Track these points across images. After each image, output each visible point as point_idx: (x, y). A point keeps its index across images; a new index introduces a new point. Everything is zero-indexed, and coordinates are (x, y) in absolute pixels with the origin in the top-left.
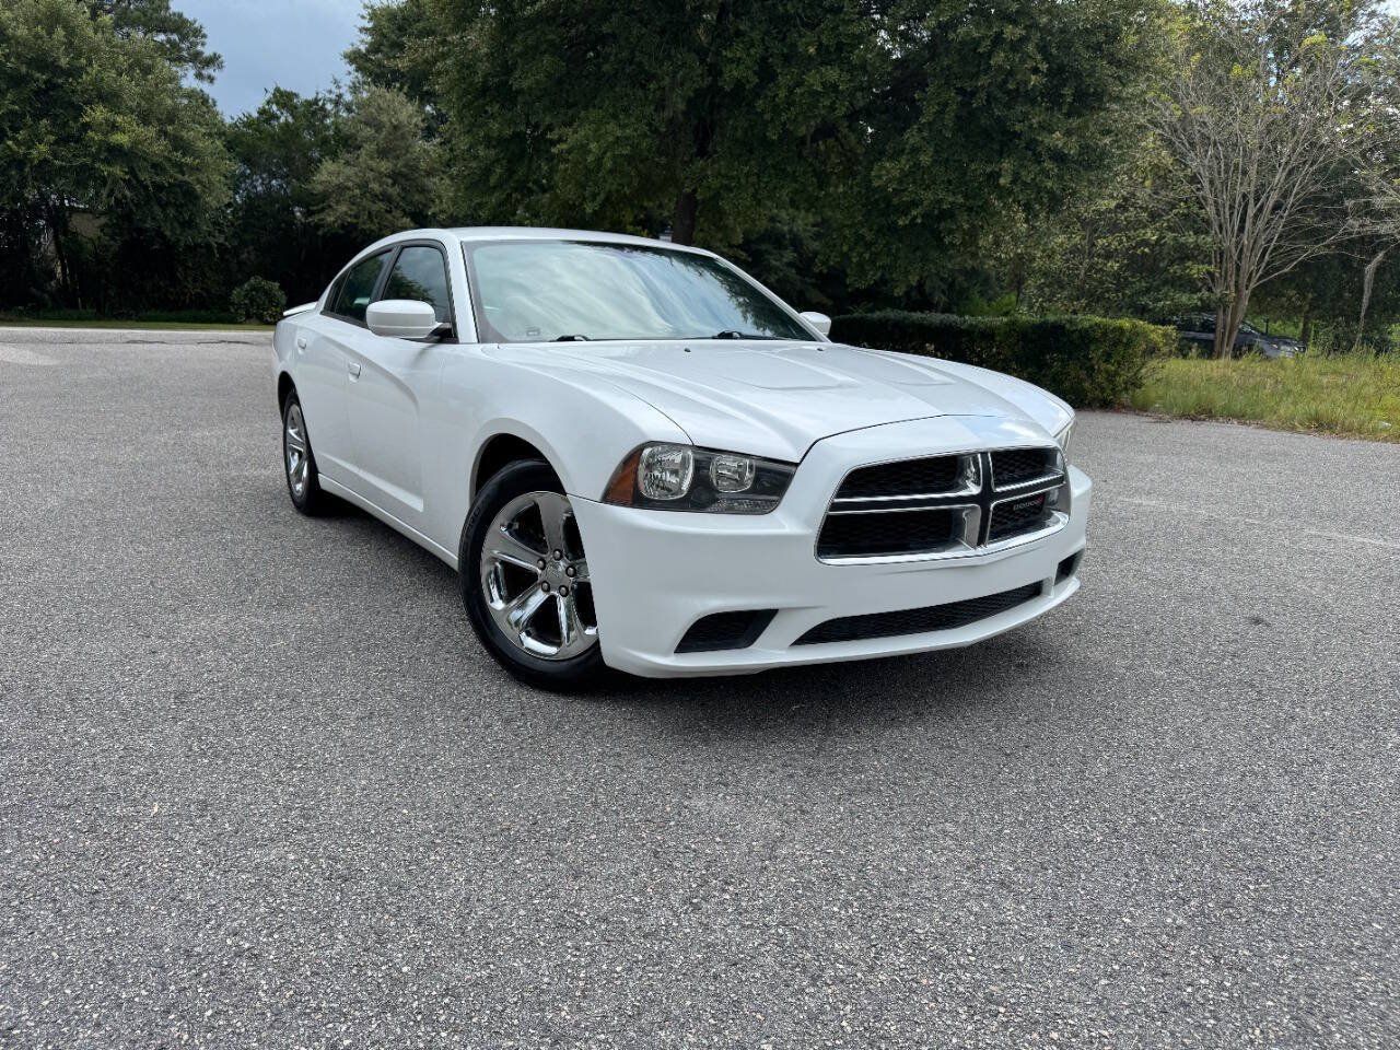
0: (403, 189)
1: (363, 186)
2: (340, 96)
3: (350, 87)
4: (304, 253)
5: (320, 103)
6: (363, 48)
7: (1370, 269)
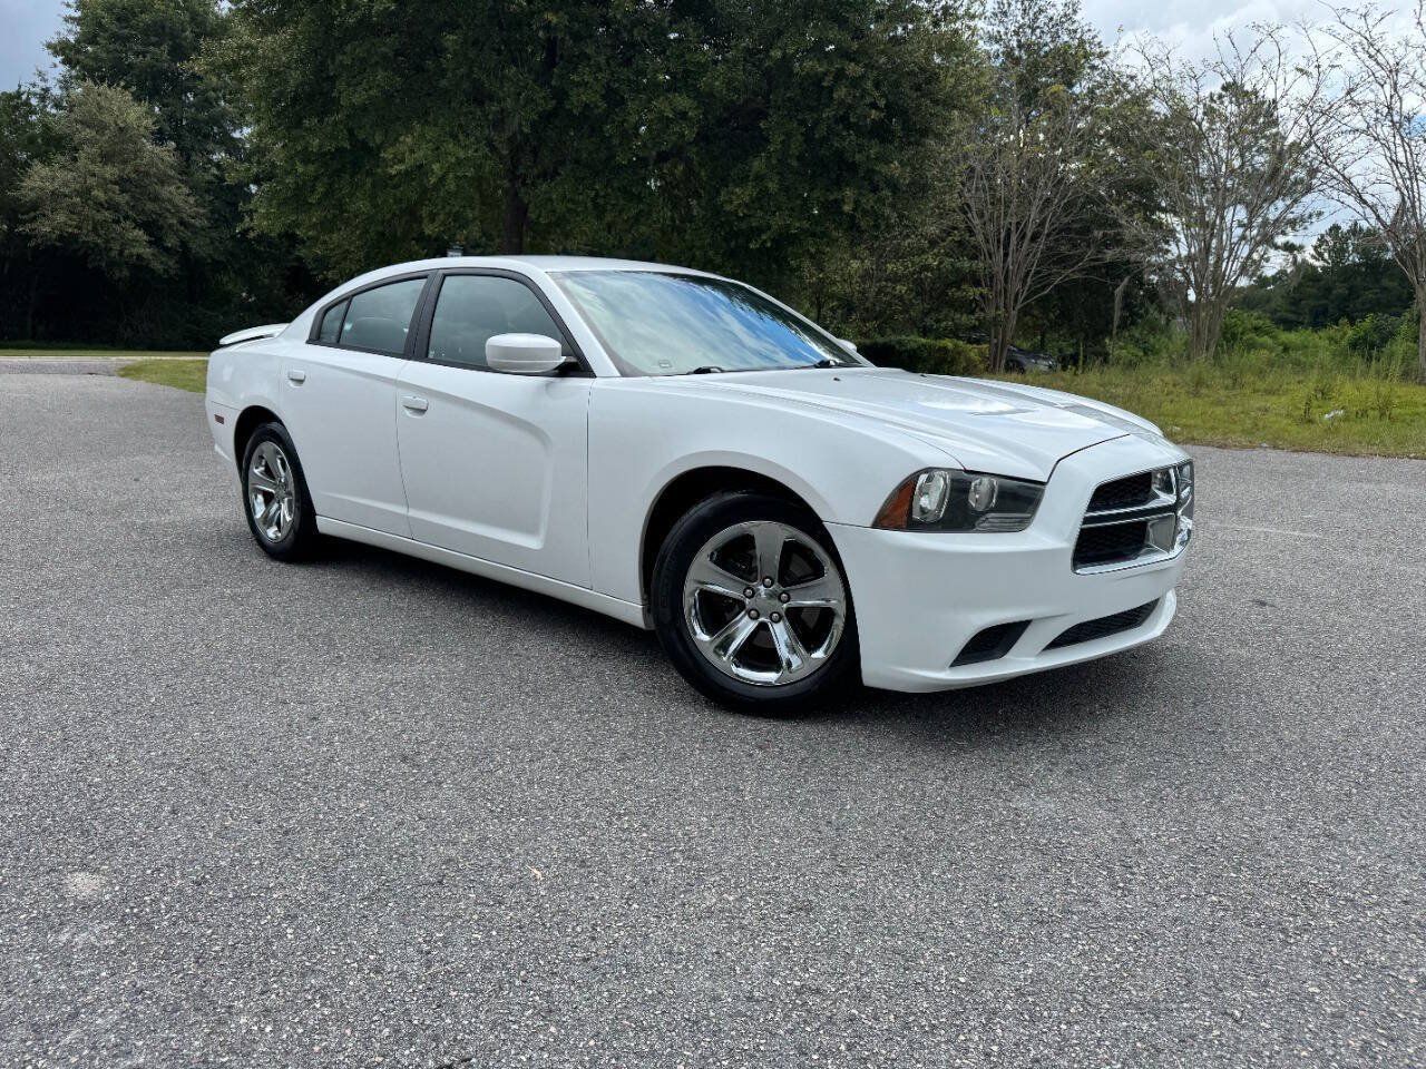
0: (133, 197)
1: (85, 193)
2: (46, 90)
3: (60, 82)
4: (7, 266)
5: (24, 97)
6: (72, 39)
7: (1119, 292)
